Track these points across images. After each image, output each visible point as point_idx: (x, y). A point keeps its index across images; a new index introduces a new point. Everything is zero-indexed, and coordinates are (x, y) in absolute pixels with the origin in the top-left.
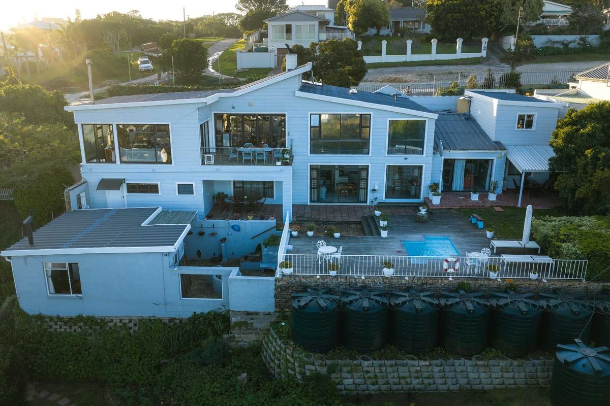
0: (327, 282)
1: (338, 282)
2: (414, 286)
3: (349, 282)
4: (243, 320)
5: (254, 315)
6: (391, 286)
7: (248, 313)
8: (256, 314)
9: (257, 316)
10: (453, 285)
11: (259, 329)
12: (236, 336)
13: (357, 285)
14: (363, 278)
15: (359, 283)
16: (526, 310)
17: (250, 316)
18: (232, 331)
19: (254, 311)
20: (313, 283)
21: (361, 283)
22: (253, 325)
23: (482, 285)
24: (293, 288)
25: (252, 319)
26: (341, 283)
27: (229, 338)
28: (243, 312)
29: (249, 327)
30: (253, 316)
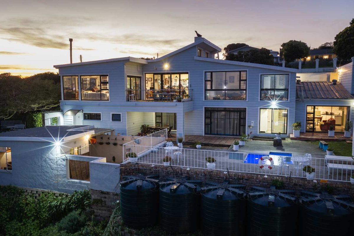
0: (159, 171)
1: (167, 171)
2: (231, 180)
3: (176, 173)
4: (99, 198)
5: (106, 194)
6: (211, 178)
7: (102, 193)
8: (108, 194)
9: (108, 195)
10: (267, 182)
11: (111, 207)
12: (95, 211)
13: (182, 175)
14: (188, 169)
15: (184, 173)
16: (333, 208)
17: (104, 195)
18: (92, 207)
19: (106, 191)
20: (148, 171)
21: (186, 174)
22: (107, 203)
23: (297, 184)
24: (134, 174)
25: (105, 198)
26: (169, 173)
27: (90, 212)
28: (99, 191)
29: (104, 205)
30: (106, 196)
